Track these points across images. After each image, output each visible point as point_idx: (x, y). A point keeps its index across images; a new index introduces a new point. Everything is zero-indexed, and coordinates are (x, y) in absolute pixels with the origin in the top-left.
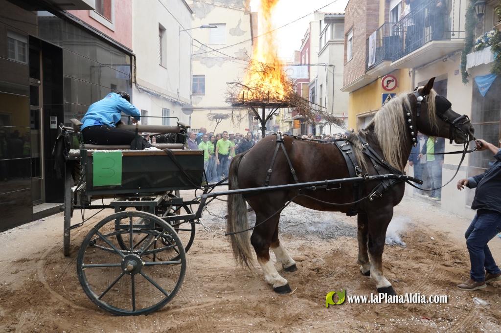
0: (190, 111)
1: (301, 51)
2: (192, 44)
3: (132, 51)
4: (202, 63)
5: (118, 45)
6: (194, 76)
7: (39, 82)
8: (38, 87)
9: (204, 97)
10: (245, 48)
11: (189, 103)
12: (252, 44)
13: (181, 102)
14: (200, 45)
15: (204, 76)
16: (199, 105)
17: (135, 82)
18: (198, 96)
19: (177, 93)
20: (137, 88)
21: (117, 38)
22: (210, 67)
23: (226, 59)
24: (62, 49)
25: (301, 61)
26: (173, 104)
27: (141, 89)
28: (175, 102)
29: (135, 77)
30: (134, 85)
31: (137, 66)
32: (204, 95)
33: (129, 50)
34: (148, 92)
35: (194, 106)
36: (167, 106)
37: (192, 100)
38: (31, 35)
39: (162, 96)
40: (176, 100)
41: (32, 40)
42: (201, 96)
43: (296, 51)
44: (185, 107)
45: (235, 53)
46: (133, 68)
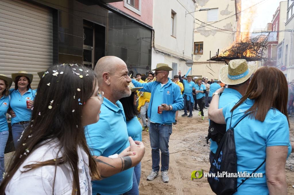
0: (191, 65)
1: (272, 23)
2: (194, 22)
3: (152, 27)
4: (202, 34)
5: (142, 24)
6: (195, 43)
7: (92, 48)
8: (91, 51)
9: (202, 56)
10: (231, 23)
11: (191, 59)
12: (237, 20)
13: (185, 59)
14: (201, 23)
15: (203, 42)
16: (199, 61)
17: (154, 47)
18: (198, 55)
19: (182, 53)
20: (155, 50)
21: (143, 19)
22: (207, 36)
23: (217, 31)
24: (105, 27)
25: (272, 30)
26: (180, 60)
27: (157, 51)
28: (181, 59)
29: (154, 43)
30: (153, 48)
31: (155, 37)
32: (202, 54)
33: (149, 26)
34: (162, 53)
35: (194, 61)
36: (176, 61)
37: (193, 57)
38: (84, 19)
39: (172, 55)
40: (182, 58)
41: (85, 22)
42: (200, 55)
43: (268, 23)
44: (187, 62)
45: (224, 26)
46: (153, 38)
